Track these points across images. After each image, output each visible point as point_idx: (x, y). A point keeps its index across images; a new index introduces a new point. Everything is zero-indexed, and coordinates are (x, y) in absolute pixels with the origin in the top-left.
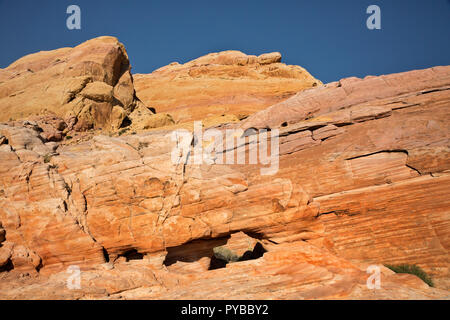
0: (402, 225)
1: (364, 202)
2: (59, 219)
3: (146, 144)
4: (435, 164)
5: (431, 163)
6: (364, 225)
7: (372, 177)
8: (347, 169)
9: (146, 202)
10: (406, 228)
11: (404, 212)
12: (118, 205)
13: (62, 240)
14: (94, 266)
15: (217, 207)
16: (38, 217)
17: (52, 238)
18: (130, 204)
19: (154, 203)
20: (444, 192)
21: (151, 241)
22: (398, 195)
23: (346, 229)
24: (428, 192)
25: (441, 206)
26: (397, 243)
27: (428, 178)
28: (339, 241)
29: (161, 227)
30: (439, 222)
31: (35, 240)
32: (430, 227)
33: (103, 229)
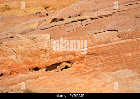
0: (114, 59)
1: (101, 50)
2: (16, 61)
3: (35, 38)
4: (127, 35)
5: (126, 35)
6: (100, 59)
7: (104, 41)
8: (95, 37)
9: (40, 55)
10: (115, 59)
11: (115, 54)
12: (32, 56)
13: (18, 67)
14: (27, 73)
15: (60, 56)
16: (8, 61)
17: (14, 66)
18: (36, 56)
19: (43, 55)
20: (129, 46)
21: (42, 65)
22: (113, 47)
23: (94, 60)
24: (124, 46)
25: (128, 51)
26: (112, 65)
27: (124, 41)
28: (91, 65)
29: (45, 62)
30: (127, 57)
31: (8, 67)
32: (123, 59)
33: (28, 63)
